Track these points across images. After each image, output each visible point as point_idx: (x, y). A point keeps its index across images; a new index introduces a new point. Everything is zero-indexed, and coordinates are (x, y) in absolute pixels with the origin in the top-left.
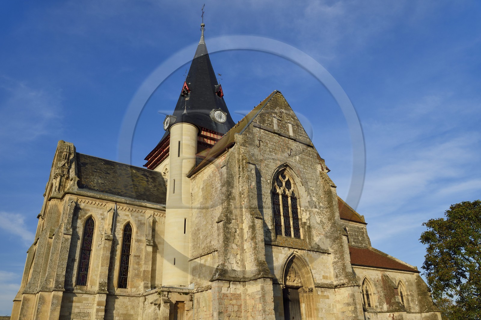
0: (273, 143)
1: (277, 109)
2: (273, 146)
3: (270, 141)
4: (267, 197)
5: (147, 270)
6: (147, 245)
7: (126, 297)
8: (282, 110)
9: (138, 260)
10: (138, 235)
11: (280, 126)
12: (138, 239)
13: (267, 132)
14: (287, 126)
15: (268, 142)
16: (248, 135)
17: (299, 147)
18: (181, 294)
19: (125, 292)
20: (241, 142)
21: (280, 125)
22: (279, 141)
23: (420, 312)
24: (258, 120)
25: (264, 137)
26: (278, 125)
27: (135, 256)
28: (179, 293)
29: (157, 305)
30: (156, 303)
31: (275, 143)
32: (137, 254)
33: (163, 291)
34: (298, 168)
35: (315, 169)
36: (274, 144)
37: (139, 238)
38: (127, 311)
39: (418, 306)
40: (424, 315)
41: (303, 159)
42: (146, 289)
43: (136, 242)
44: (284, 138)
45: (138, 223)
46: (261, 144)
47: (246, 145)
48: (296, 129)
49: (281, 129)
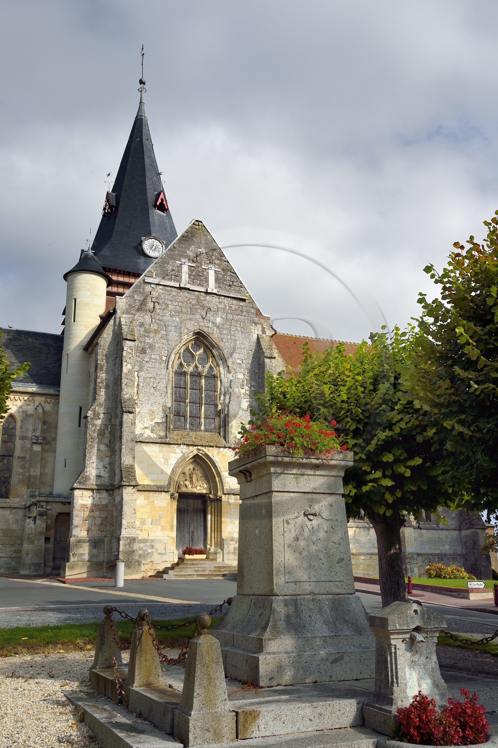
0: (177, 303)
1: (190, 249)
2: (178, 308)
3: (172, 301)
4: (159, 380)
5: (34, 474)
6: (34, 443)
7: (6, 509)
8: (200, 250)
9: (22, 463)
10: (23, 430)
11: (194, 276)
12: (22, 436)
13: (169, 288)
14: (205, 273)
15: (170, 303)
16: (136, 296)
17: (224, 303)
18: (65, 504)
19: (6, 503)
20: (124, 308)
21: (194, 273)
22: (189, 299)
23: (458, 529)
24: (155, 273)
25: (163, 296)
26: (189, 275)
27: (19, 458)
28: (62, 503)
29: (32, 519)
30: (31, 515)
31: (180, 302)
32: (22, 455)
33: (40, 501)
34: (216, 335)
35: (250, 333)
36: (180, 304)
37: (24, 434)
38: (8, 525)
39: (455, 520)
40: (464, 533)
41: (229, 320)
42: (31, 499)
43: (19, 439)
44: (197, 293)
45: (22, 415)
46: (157, 306)
47: (132, 312)
48: (221, 276)
49: (195, 279)
